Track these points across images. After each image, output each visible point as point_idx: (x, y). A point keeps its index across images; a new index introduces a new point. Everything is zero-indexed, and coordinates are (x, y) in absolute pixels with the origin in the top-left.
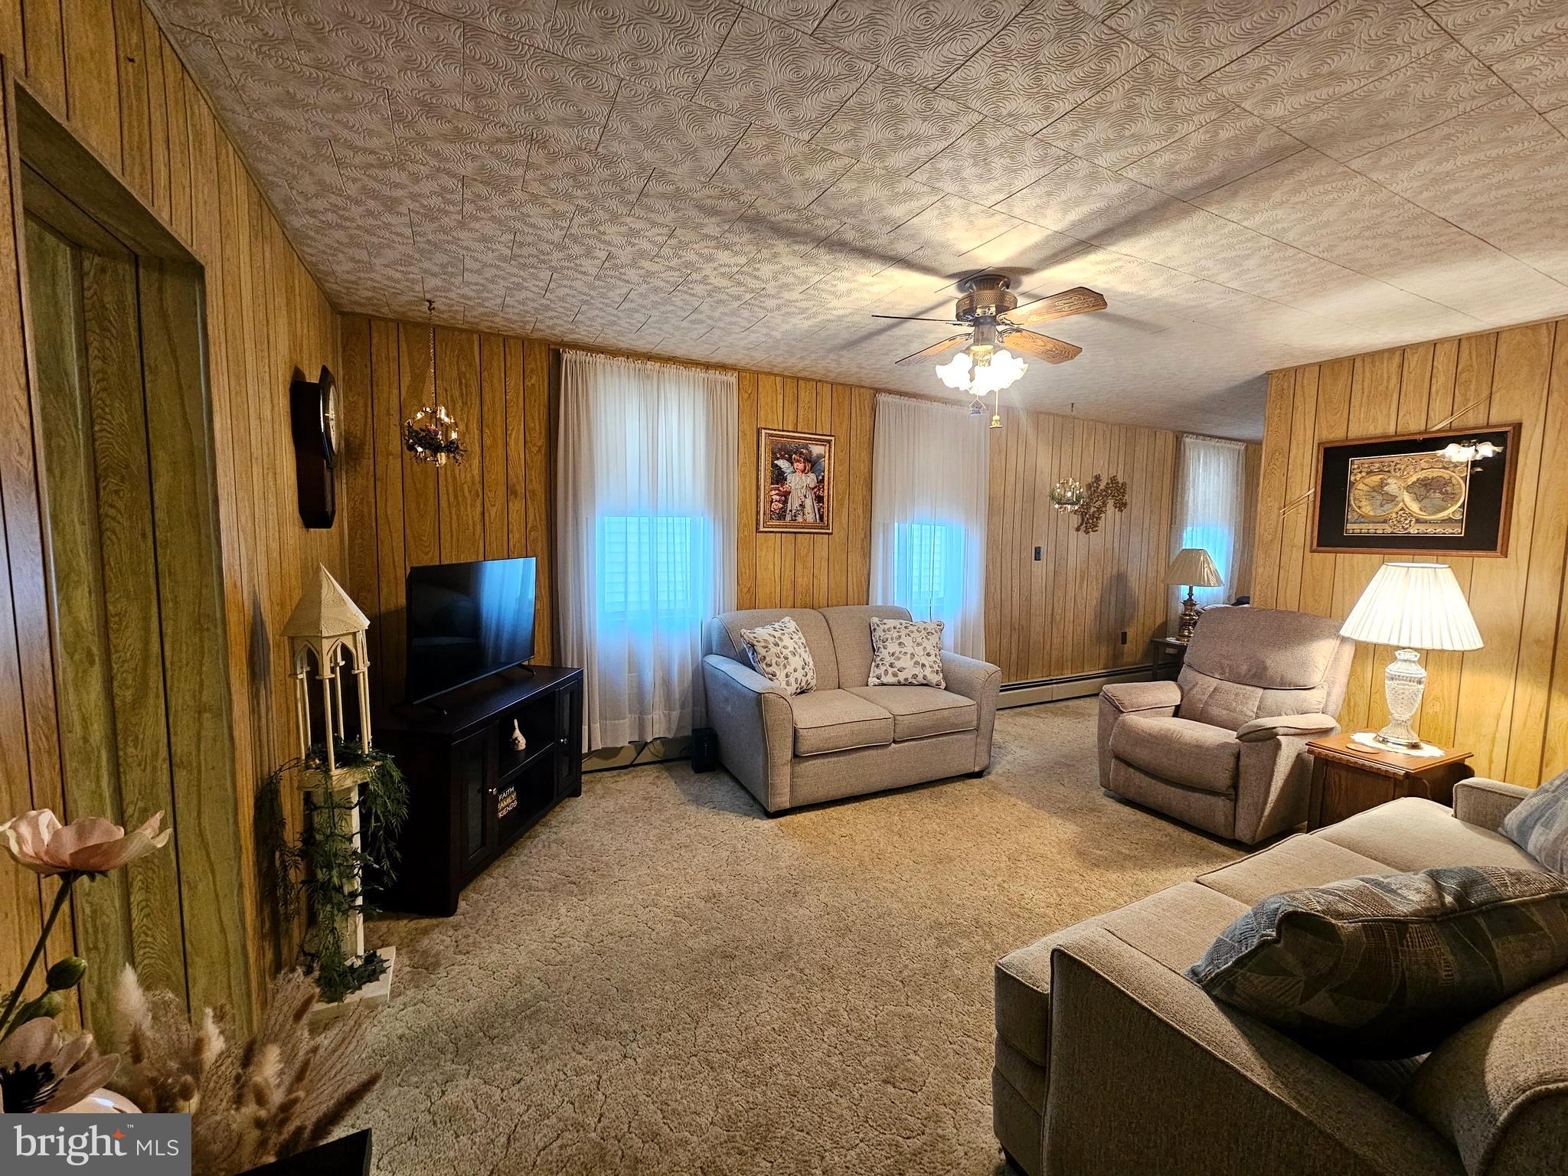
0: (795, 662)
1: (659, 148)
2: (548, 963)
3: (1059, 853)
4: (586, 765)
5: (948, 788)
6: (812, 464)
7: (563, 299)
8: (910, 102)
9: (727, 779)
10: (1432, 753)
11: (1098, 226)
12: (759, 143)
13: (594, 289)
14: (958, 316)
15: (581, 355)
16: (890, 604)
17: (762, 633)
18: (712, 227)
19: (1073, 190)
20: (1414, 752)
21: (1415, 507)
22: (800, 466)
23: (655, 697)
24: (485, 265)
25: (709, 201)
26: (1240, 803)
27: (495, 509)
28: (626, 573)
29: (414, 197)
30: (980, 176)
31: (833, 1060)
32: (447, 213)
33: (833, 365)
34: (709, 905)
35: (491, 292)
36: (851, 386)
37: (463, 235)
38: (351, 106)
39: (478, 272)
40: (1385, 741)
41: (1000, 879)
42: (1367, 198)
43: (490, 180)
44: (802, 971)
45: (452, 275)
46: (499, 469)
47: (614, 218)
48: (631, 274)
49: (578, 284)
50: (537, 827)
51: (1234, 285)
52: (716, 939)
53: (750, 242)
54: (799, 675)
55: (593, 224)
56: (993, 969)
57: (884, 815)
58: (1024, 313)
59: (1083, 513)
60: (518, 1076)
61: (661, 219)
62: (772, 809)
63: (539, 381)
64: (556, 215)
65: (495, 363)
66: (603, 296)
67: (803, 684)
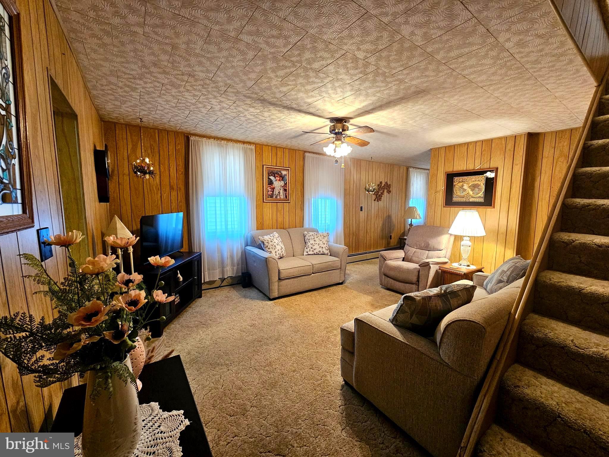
0: (278, 247)
1: (232, 80)
2: (198, 348)
3: (366, 305)
4: (204, 287)
5: (331, 288)
6: (282, 178)
7: (193, 120)
8: (311, 74)
9: (255, 289)
10: (473, 268)
11: (371, 108)
12: (266, 80)
13: (205, 117)
14: (330, 131)
15: (197, 138)
16: (311, 227)
17: (266, 238)
18: (248, 101)
19: (362, 98)
20: (468, 268)
21: (471, 193)
22: (278, 179)
23: (228, 261)
24: (165, 109)
25: (248, 95)
26: (420, 286)
27: (165, 195)
28: (216, 218)
29: (143, 88)
30: (334, 93)
31: (294, 365)
32: (154, 93)
33: (289, 143)
34: (252, 327)
35: (165, 117)
36: (296, 150)
37: (160, 100)
38: (128, 62)
39: (162, 111)
40: (461, 265)
41: (347, 314)
42: (445, 104)
43: (173, 85)
44: (284, 343)
45: (152, 111)
46: (167, 180)
47: (215, 97)
48: (219, 113)
49: (199, 116)
50: (187, 308)
51: (414, 124)
52: (255, 337)
53: (261, 106)
54: (280, 252)
55: (207, 99)
56: (340, 328)
57: (310, 298)
58: (352, 131)
59: (376, 194)
60: (194, 378)
61: (231, 98)
62: (271, 298)
63: (181, 147)
64: (194, 95)
65: (164, 141)
66: (208, 119)
67: (281, 255)
